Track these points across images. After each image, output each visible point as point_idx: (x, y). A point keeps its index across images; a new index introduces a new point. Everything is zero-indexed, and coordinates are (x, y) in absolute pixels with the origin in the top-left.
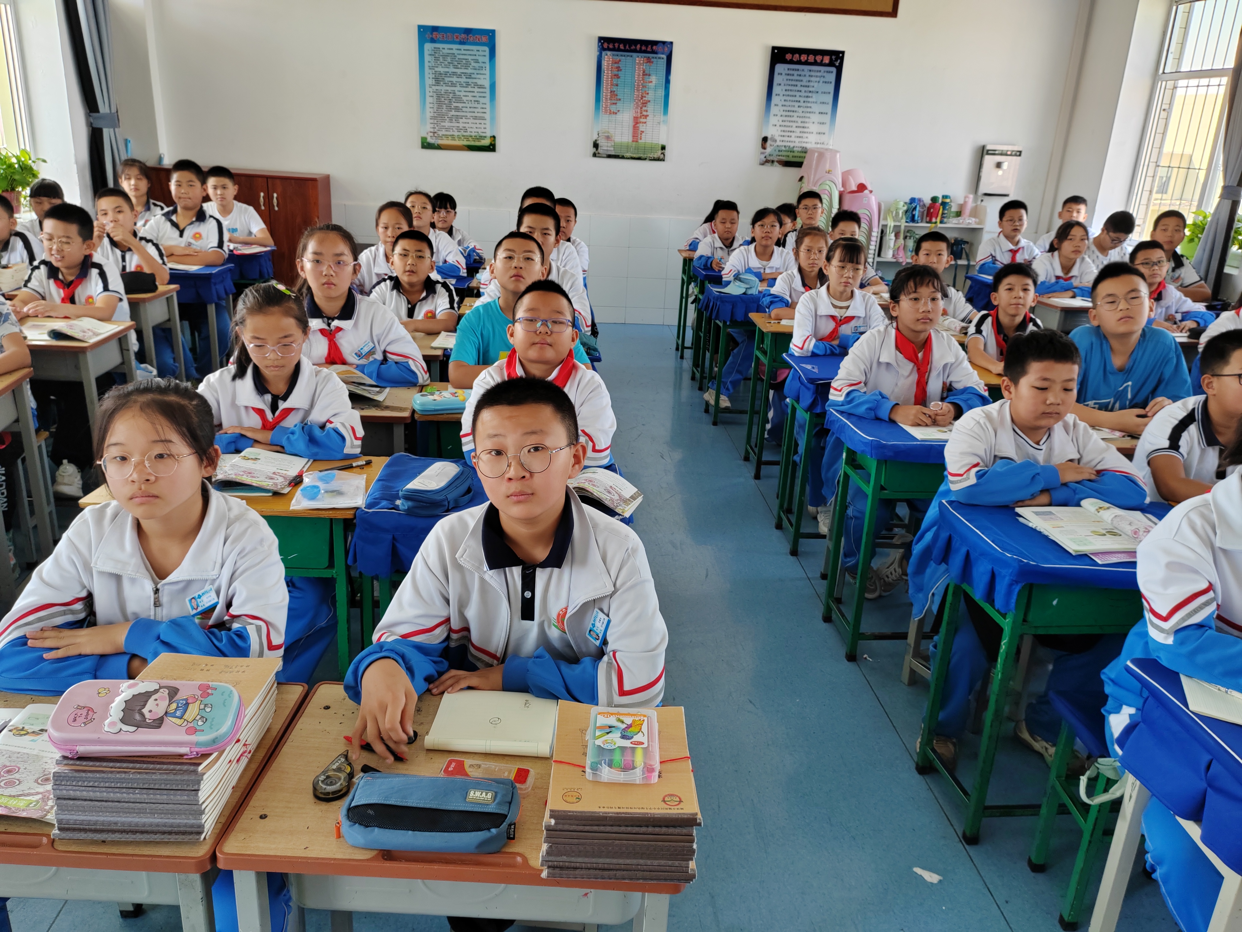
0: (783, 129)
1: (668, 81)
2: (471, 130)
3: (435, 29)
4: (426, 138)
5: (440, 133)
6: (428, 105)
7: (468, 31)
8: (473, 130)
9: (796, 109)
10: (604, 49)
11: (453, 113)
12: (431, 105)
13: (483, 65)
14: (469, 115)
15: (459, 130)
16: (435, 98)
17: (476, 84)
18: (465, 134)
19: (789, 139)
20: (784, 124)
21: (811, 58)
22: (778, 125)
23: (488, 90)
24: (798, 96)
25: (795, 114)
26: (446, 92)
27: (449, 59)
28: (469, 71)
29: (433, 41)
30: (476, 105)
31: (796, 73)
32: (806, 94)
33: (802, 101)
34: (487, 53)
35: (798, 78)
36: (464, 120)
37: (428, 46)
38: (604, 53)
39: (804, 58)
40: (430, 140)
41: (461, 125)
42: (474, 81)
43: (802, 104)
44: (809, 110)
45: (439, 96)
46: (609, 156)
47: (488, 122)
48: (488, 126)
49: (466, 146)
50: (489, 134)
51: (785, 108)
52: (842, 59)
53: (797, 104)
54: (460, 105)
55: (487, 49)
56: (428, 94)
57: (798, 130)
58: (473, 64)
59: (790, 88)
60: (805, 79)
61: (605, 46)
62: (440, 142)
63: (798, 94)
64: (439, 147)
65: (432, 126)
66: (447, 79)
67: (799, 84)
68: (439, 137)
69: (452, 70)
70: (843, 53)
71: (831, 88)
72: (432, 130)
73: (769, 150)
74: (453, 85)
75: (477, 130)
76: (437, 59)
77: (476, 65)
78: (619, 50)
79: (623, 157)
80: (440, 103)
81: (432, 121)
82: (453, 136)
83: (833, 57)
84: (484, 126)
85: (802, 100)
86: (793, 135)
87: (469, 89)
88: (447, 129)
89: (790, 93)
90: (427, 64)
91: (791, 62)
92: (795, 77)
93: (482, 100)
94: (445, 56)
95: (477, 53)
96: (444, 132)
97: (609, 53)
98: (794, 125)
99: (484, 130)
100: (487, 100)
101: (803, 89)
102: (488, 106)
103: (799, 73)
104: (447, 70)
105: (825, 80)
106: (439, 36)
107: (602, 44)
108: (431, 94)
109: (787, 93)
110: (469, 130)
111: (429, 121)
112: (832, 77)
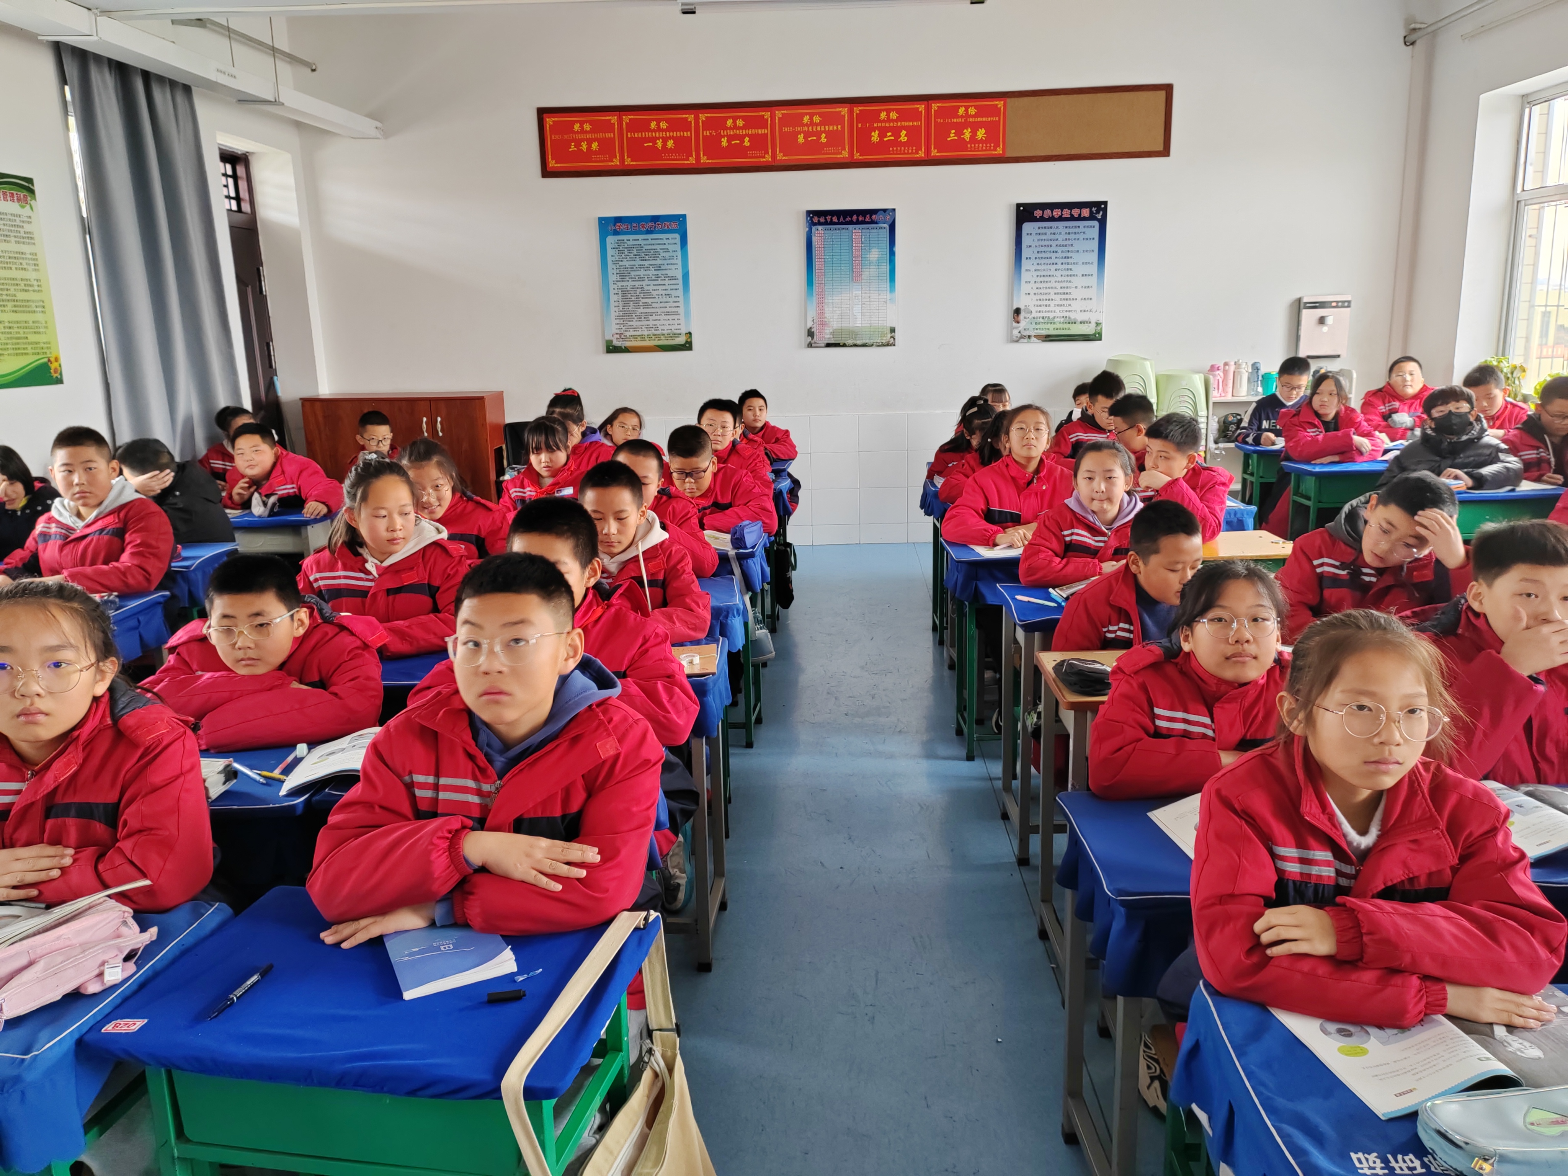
0: (1039, 297)
1: (892, 253)
2: (663, 327)
3: (618, 220)
4: (612, 341)
5: (628, 334)
6: (612, 304)
7: (655, 219)
8: (665, 328)
9: (1053, 273)
10: (815, 224)
11: (641, 310)
12: (616, 304)
13: (674, 254)
14: (659, 310)
15: (648, 328)
16: (620, 295)
17: (666, 276)
18: (656, 332)
19: (1047, 309)
20: (1039, 291)
21: (1066, 213)
22: (1032, 294)
23: (680, 282)
24: (1053, 257)
25: (1053, 279)
26: (633, 287)
27: (635, 252)
28: (658, 262)
29: (616, 233)
30: (668, 299)
31: (1048, 231)
32: (1064, 255)
33: (1059, 263)
34: (678, 241)
35: (1053, 237)
36: (654, 317)
37: (611, 240)
38: (814, 228)
39: (1057, 213)
40: (616, 343)
41: (651, 323)
42: (664, 272)
43: (1059, 266)
44: (1069, 273)
45: (625, 292)
46: (828, 345)
47: (682, 317)
48: (682, 322)
49: (658, 346)
50: (684, 331)
51: (1039, 273)
52: (1105, 210)
53: (1053, 267)
54: (649, 301)
55: (677, 236)
56: (612, 292)
57: (1058, 297)
58: (663, 254)
59: (1043, 249)
60: (1060, 238)
61: (816, 219)
62: (628, 344)
63: (1053, 255)
64: (627, 350)
65: (618, 326)
66: (633, 273)
67: (1054, 243)
68: (625, 339)
69: (638, 262)
70: (1105, 203)
71: (1095, 244)
72: (618, 331)
73: (1023, 324)
74: (641, 279)
75: (670, 327)
76: (621, 252)
77: (667, 255)
78: (832, 223)
79: (844, 345)
80: (626, 301)
81: (617, 321)
82: (642, 337)
83: (1094, 209)
84: (679, 322)
85: (1059, 261)
86: (1052, 303)
87: (660, 282)
88: (635, 329)
89: (1043, 255)
90: (610, 259)
91: (1042, 219)
92: (1048, 237)
93: (674, 293)
94: (630, 249)
95: (666, 242)
96: (632, 333)
97: (820, 227)
98: (1052, 291)
99: (678, 327)
100: (680, 292)
101: (1060, 249)
102: (681, 299)
103: (1052, 231)
104: (633, 263)
105: (1085, 236)
106: (623, 227)
107: (811, 218)
108: (616, 291)
109: (1040, 255)
110: (660, 328)
111: (615, 321)
112: (1095, 232)
